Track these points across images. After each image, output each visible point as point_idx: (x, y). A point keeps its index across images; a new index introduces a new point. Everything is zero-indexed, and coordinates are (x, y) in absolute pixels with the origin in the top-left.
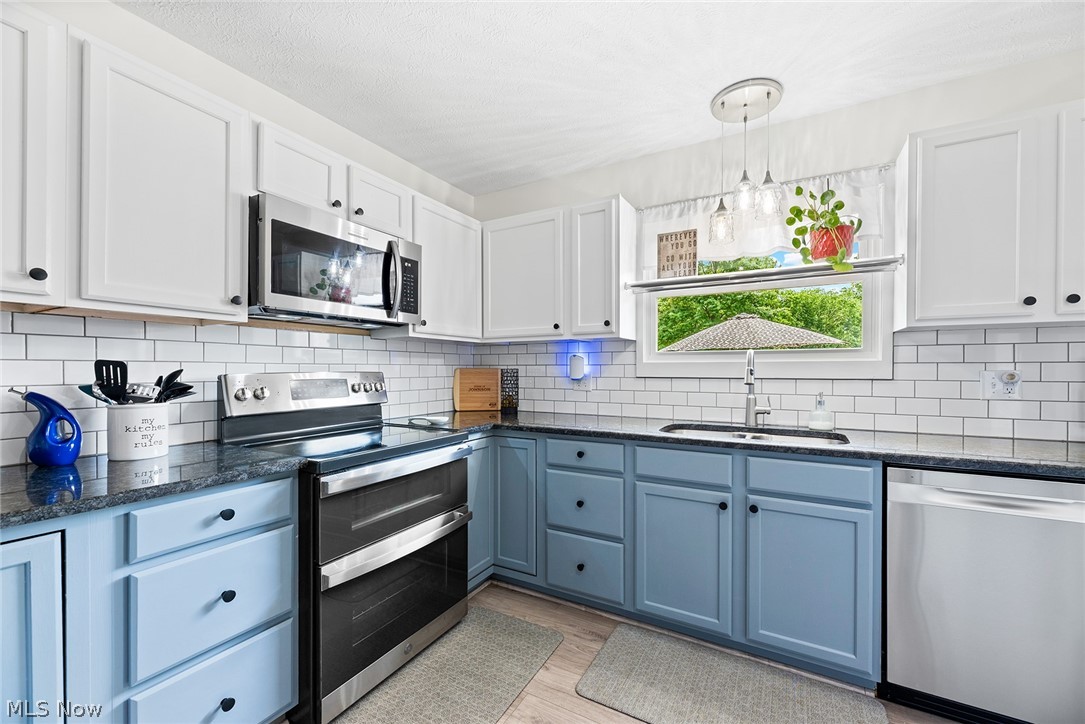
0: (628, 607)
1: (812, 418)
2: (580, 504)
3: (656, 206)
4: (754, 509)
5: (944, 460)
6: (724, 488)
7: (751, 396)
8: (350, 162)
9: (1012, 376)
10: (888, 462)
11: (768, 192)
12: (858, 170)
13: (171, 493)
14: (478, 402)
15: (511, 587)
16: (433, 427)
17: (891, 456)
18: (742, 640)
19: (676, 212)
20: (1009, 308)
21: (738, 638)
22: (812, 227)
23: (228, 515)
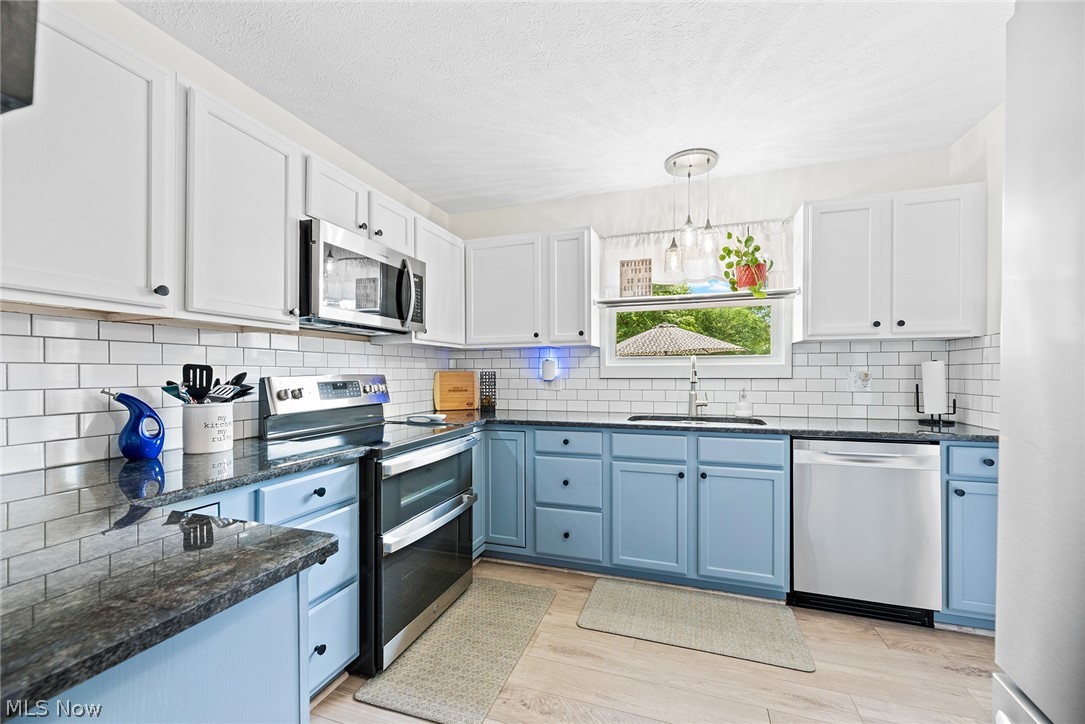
0: (606, 564)
1: (737, 409)
2: (566, 483)
3: (617, 236)
4: (704, 476)
5: (828, 433)
6: (682, 462)
7: (693, 392)
8: (371, 189)
9: (867, 375)
10: (794, 436)
11: (709, 236)
12: (768, 221)
13: (289, 473)
14: (457, 402)
15: (500, 561)
16: (433, 423)
17: (796, 431)
18: (695, 577)
19: (633, 243)
20: (864, 328)
21: (692, 575)
22: (738, 264)
23: (321, 492)
